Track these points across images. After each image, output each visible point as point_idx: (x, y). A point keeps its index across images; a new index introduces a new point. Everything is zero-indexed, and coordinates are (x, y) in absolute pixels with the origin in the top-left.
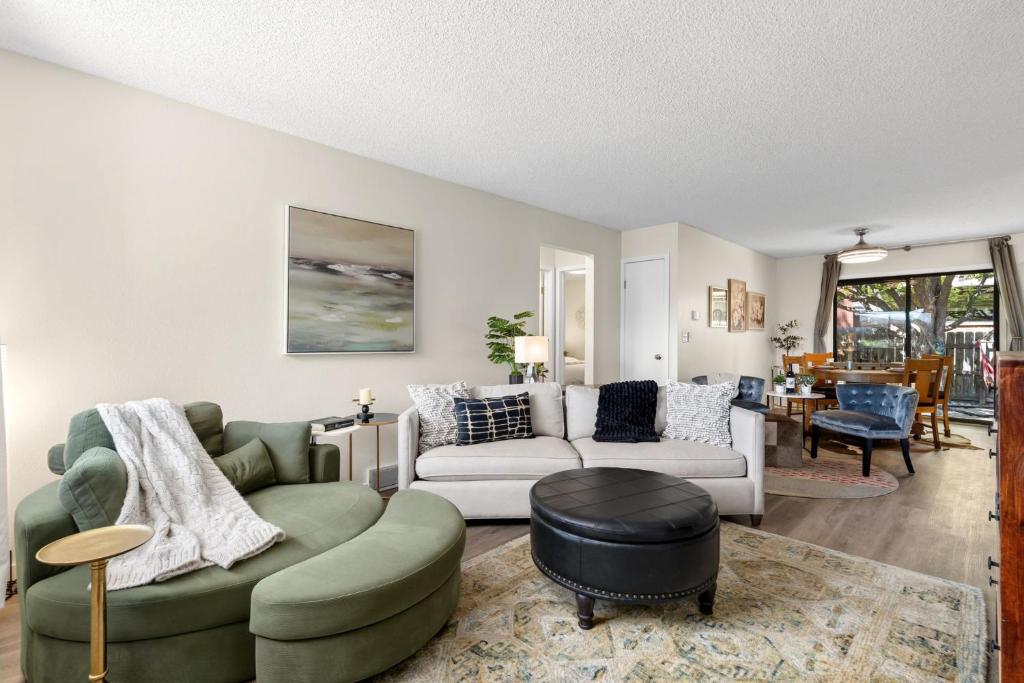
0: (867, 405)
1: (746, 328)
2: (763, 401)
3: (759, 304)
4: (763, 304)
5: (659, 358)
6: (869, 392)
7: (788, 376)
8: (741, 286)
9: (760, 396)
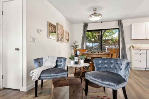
0: (106, 67)
1: (63, 42)
2: (66, 68)
3: (67, 35)
4: (68, 35)
5: (18, 49)
6: (106, 61)
7: (75, 56)
8: (61, 27)
9: (65, 66)
